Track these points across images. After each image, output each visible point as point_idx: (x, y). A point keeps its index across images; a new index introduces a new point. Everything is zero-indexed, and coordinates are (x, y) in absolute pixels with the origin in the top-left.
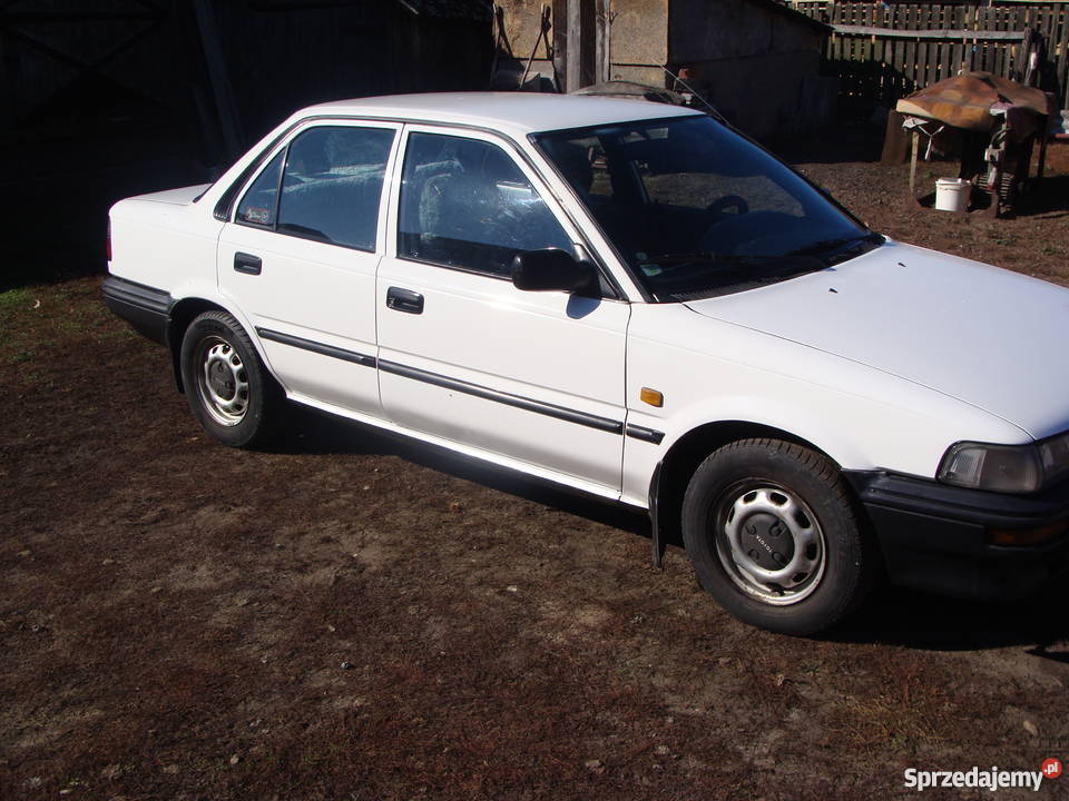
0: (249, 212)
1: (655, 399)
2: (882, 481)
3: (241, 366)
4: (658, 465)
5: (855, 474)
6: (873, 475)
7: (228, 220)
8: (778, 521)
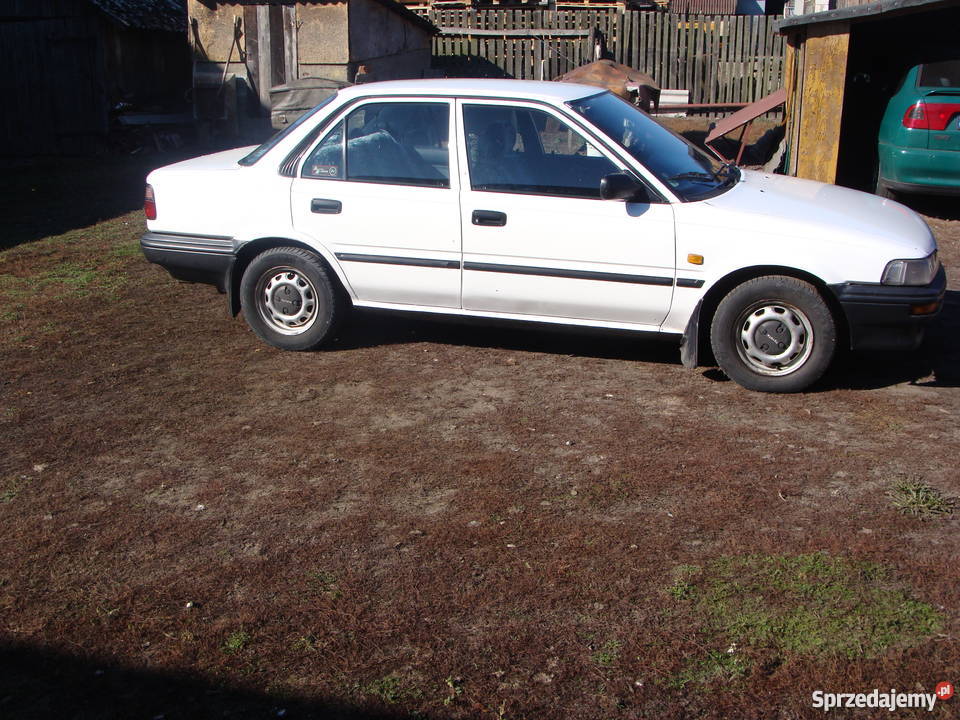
0: (316, 168)
1: (698, 260)
2: (849, 288)
3: (307, 286)
4: (700, 301)
5: (835, 287)
6: (843, 286)
7: (294, 176)
8: (780, 324)
